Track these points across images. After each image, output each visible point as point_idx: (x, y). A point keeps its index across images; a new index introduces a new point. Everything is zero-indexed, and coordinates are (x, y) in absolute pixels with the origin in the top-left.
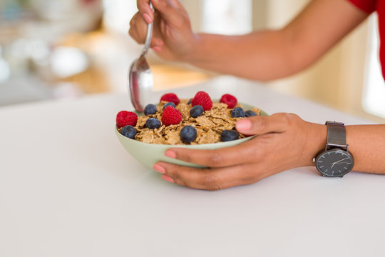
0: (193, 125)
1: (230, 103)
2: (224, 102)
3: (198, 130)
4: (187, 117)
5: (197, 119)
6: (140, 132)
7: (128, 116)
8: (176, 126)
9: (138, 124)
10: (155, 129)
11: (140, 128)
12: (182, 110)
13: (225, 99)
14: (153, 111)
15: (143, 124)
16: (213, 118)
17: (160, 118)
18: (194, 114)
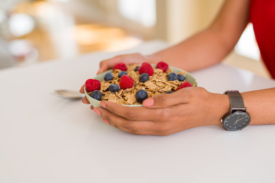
0: (144, 88)
1: (164, 68)
2: (160, 68)
3: (148, 92)
4: (138, 82)
5: (145, 84)
6: (104, 95)
7: (94, 83)
8: (130, 89)
9: (102, 89)
10: (116, 93)
11: (104, 91)
12: (133, 77)
13: (160, 66)
14: (111, 78)
15: (106, 88)
16: (156, 82)
17: (117, 83)
18: (142, 80)
